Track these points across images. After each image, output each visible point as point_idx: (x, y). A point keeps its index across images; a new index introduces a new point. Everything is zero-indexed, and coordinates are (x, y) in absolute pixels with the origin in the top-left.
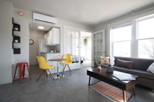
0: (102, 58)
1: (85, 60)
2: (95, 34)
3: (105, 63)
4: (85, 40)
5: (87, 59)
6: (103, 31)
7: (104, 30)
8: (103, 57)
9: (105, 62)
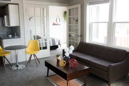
1: (60, 45)
2: (71, 9)
7: (80, 4)
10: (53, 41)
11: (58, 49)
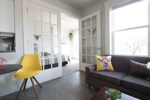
0: (100, 60)
2: (85, 20)
3: (105, 68)
4: (71, 34)
5: (73, 58)
6: (98, 13)
7: (100, 11)
8: (100, 58)
9: (106, 66)
10: (63, 57)
11: (67, 64)
